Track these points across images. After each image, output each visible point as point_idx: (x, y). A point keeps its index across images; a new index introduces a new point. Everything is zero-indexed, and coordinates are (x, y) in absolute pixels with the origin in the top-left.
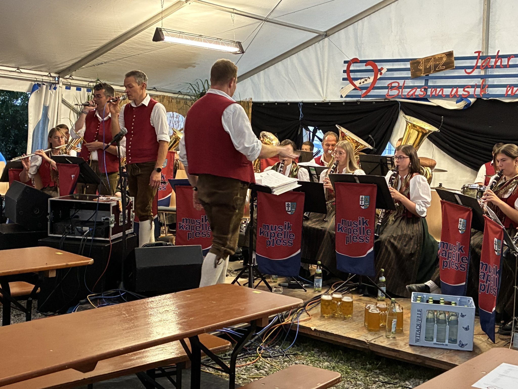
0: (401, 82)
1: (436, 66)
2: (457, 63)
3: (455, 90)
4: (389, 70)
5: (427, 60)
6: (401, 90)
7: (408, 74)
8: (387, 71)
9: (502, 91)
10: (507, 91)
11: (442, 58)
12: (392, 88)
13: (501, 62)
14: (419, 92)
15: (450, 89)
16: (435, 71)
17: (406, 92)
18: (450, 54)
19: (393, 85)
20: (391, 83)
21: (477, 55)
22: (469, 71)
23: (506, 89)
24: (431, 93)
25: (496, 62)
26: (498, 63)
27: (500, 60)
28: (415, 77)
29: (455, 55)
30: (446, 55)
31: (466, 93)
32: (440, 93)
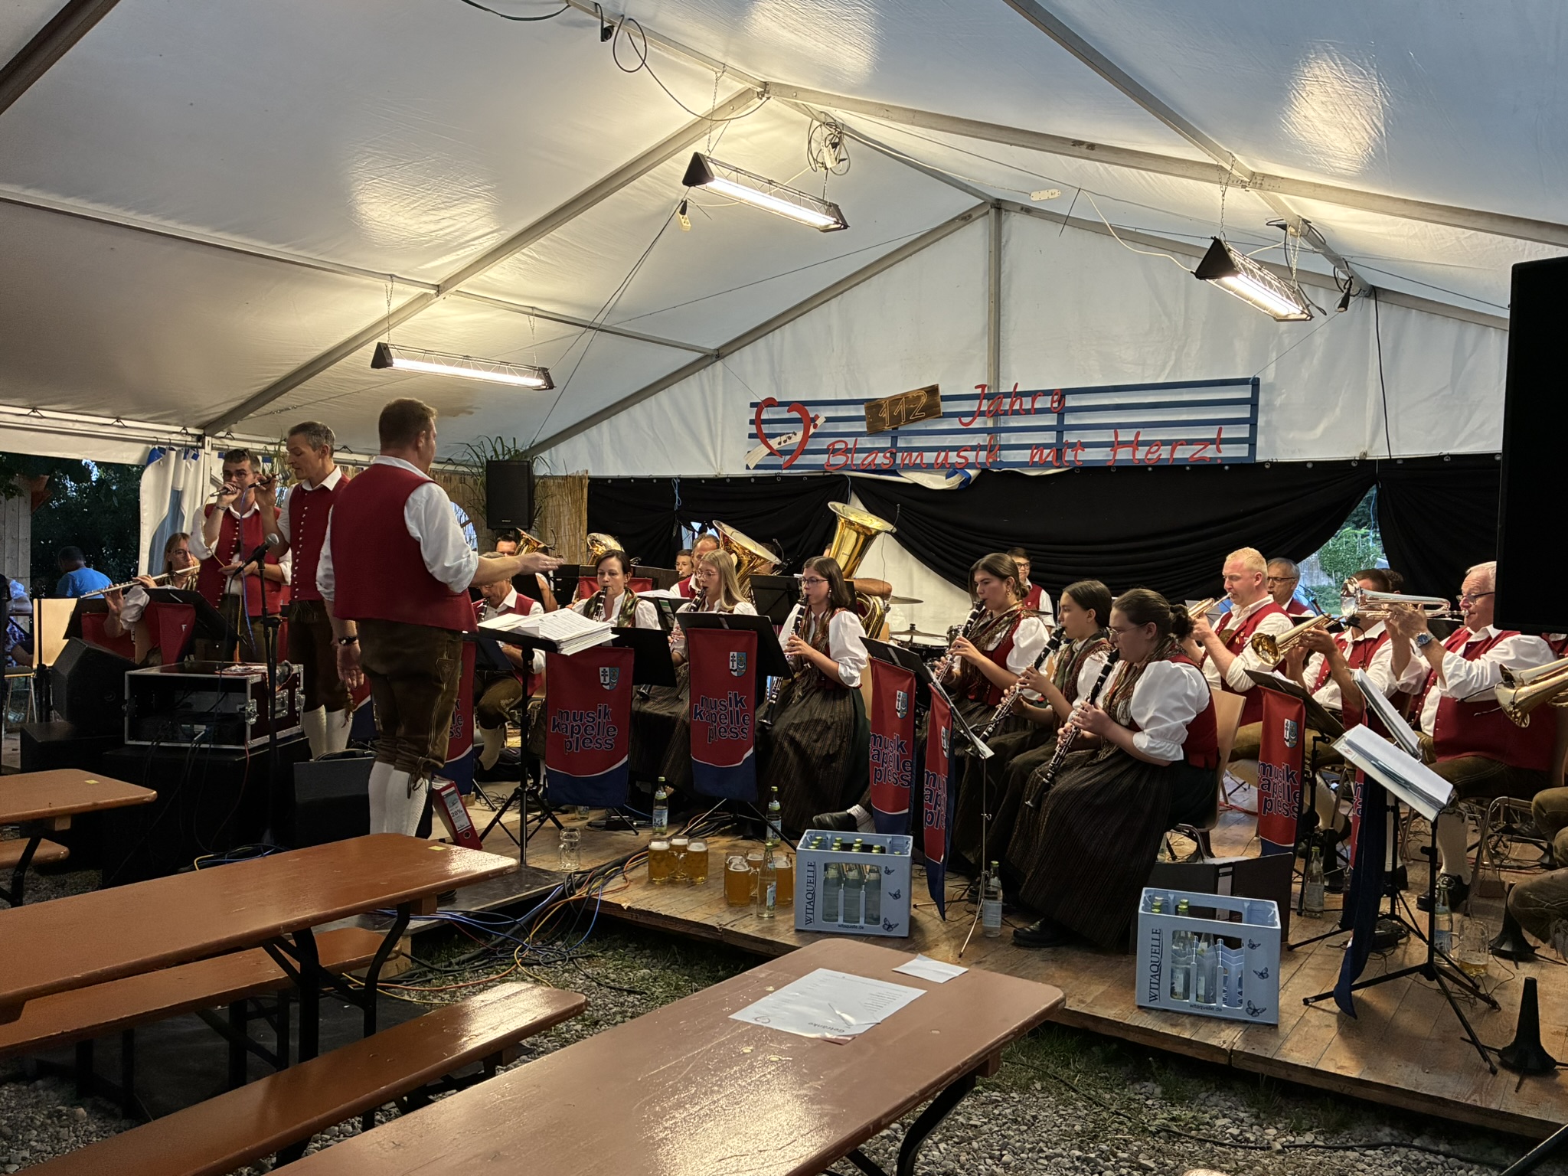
0: (851, 442)
1: (909, 412)
2: (946, 407)
3: (943, 454)
4: (829, 420)
5: (895, 401)
6: (850, 455)
7: (861, 427)
8: (824, 422)
9: (1024, 456)
10: (1032, 457)
11: (919, 397)
12: (834, 452)
13: (1021, 405)
14: (881, 459)
15: (936, 454)
16: (909, 421)
17: (859, 458)
18: (933, 391)
19: (837, 446)
20: (833, 444)
21: (979, 391)
22: (966, 420)
23: (1030, 451)
24: (903, 460)
25: (1012, 404)
26: (1016, 407)
27: (1019, 401)
28: (874, 431)
29: (943, 391)
30: (927, 392)
31: (963, 461)
32: (918, 461)
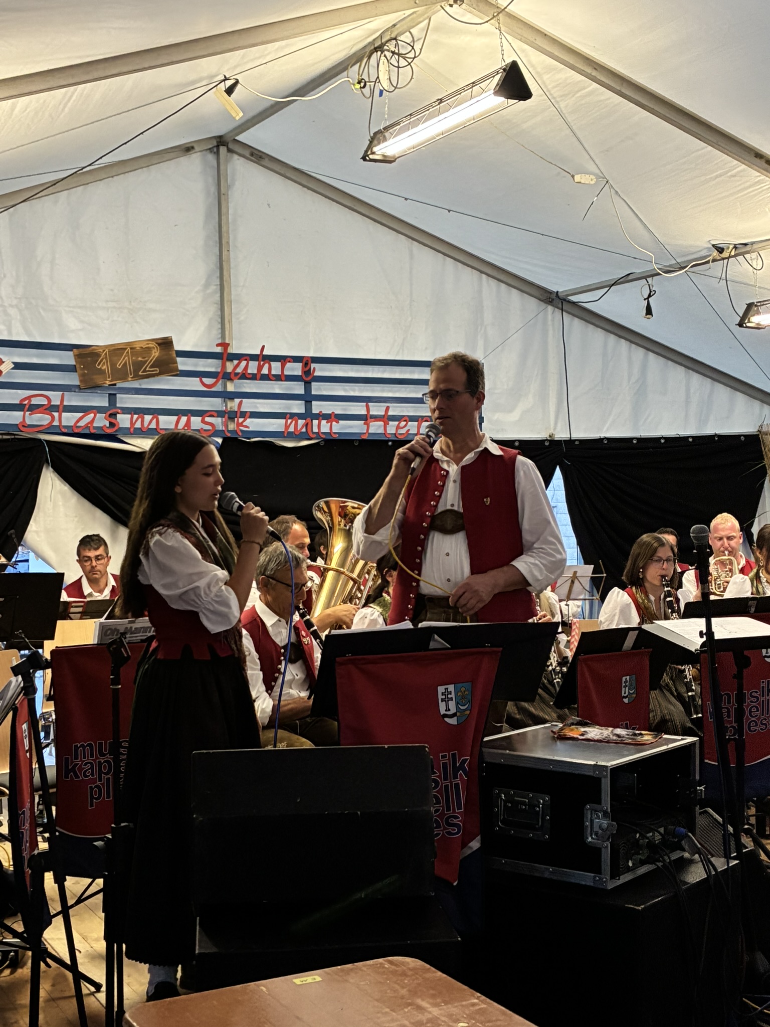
0: (55, 397)
1: (138, 366)
2: (183, 364)
3: (184, 419)
4: (18, 366)
5: (116, 351)
6: (56, 414)
7: (73, 379)
8: (13, 369)
9: (276, 425)
10: (287, 427)
11: (149, 349)
12: (33, 408)
13: (270, 369)
15: (175, 418)
16: (137, 377)
17: (69, 419)
18: (166, 343)
19: (35, 401)
20: (29, 398)
21: (219, 350)
22: (208, 381)
23: (283, 421)
24: (132, 424)
25: (260, 368)
26: (265, 371)
27: (267, 365)
28: (89, 386)
29: (177, 347)
30: (159, 344)
31: (209, 427)
32: (153, 426)
